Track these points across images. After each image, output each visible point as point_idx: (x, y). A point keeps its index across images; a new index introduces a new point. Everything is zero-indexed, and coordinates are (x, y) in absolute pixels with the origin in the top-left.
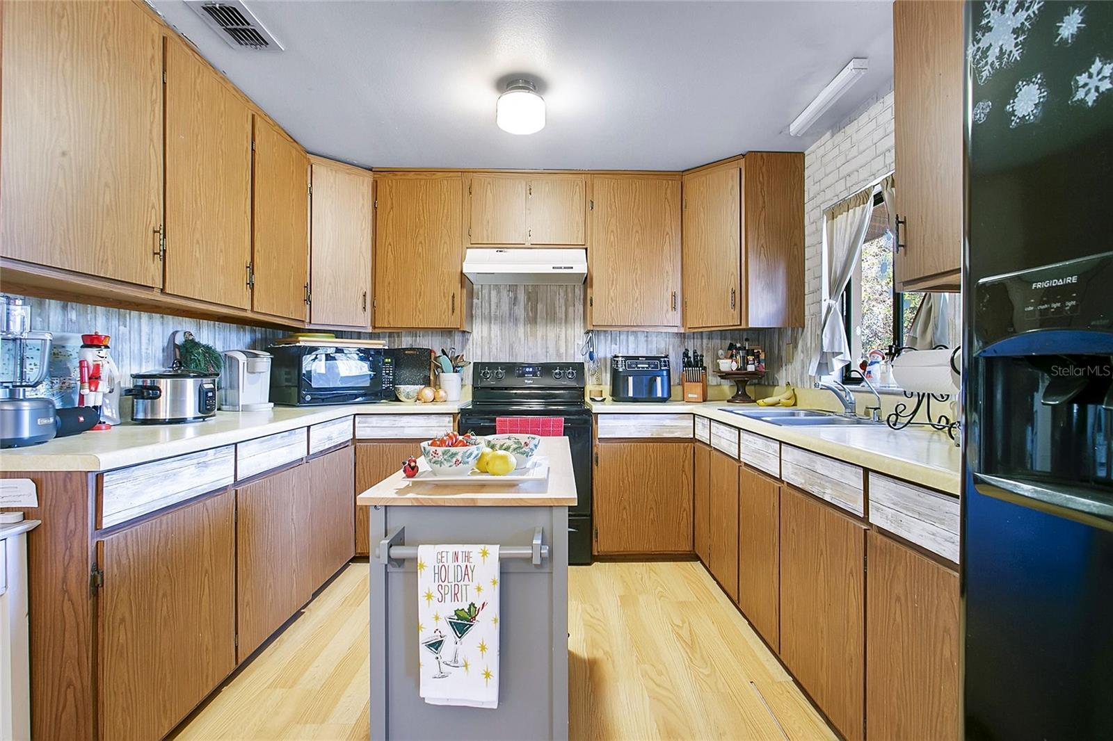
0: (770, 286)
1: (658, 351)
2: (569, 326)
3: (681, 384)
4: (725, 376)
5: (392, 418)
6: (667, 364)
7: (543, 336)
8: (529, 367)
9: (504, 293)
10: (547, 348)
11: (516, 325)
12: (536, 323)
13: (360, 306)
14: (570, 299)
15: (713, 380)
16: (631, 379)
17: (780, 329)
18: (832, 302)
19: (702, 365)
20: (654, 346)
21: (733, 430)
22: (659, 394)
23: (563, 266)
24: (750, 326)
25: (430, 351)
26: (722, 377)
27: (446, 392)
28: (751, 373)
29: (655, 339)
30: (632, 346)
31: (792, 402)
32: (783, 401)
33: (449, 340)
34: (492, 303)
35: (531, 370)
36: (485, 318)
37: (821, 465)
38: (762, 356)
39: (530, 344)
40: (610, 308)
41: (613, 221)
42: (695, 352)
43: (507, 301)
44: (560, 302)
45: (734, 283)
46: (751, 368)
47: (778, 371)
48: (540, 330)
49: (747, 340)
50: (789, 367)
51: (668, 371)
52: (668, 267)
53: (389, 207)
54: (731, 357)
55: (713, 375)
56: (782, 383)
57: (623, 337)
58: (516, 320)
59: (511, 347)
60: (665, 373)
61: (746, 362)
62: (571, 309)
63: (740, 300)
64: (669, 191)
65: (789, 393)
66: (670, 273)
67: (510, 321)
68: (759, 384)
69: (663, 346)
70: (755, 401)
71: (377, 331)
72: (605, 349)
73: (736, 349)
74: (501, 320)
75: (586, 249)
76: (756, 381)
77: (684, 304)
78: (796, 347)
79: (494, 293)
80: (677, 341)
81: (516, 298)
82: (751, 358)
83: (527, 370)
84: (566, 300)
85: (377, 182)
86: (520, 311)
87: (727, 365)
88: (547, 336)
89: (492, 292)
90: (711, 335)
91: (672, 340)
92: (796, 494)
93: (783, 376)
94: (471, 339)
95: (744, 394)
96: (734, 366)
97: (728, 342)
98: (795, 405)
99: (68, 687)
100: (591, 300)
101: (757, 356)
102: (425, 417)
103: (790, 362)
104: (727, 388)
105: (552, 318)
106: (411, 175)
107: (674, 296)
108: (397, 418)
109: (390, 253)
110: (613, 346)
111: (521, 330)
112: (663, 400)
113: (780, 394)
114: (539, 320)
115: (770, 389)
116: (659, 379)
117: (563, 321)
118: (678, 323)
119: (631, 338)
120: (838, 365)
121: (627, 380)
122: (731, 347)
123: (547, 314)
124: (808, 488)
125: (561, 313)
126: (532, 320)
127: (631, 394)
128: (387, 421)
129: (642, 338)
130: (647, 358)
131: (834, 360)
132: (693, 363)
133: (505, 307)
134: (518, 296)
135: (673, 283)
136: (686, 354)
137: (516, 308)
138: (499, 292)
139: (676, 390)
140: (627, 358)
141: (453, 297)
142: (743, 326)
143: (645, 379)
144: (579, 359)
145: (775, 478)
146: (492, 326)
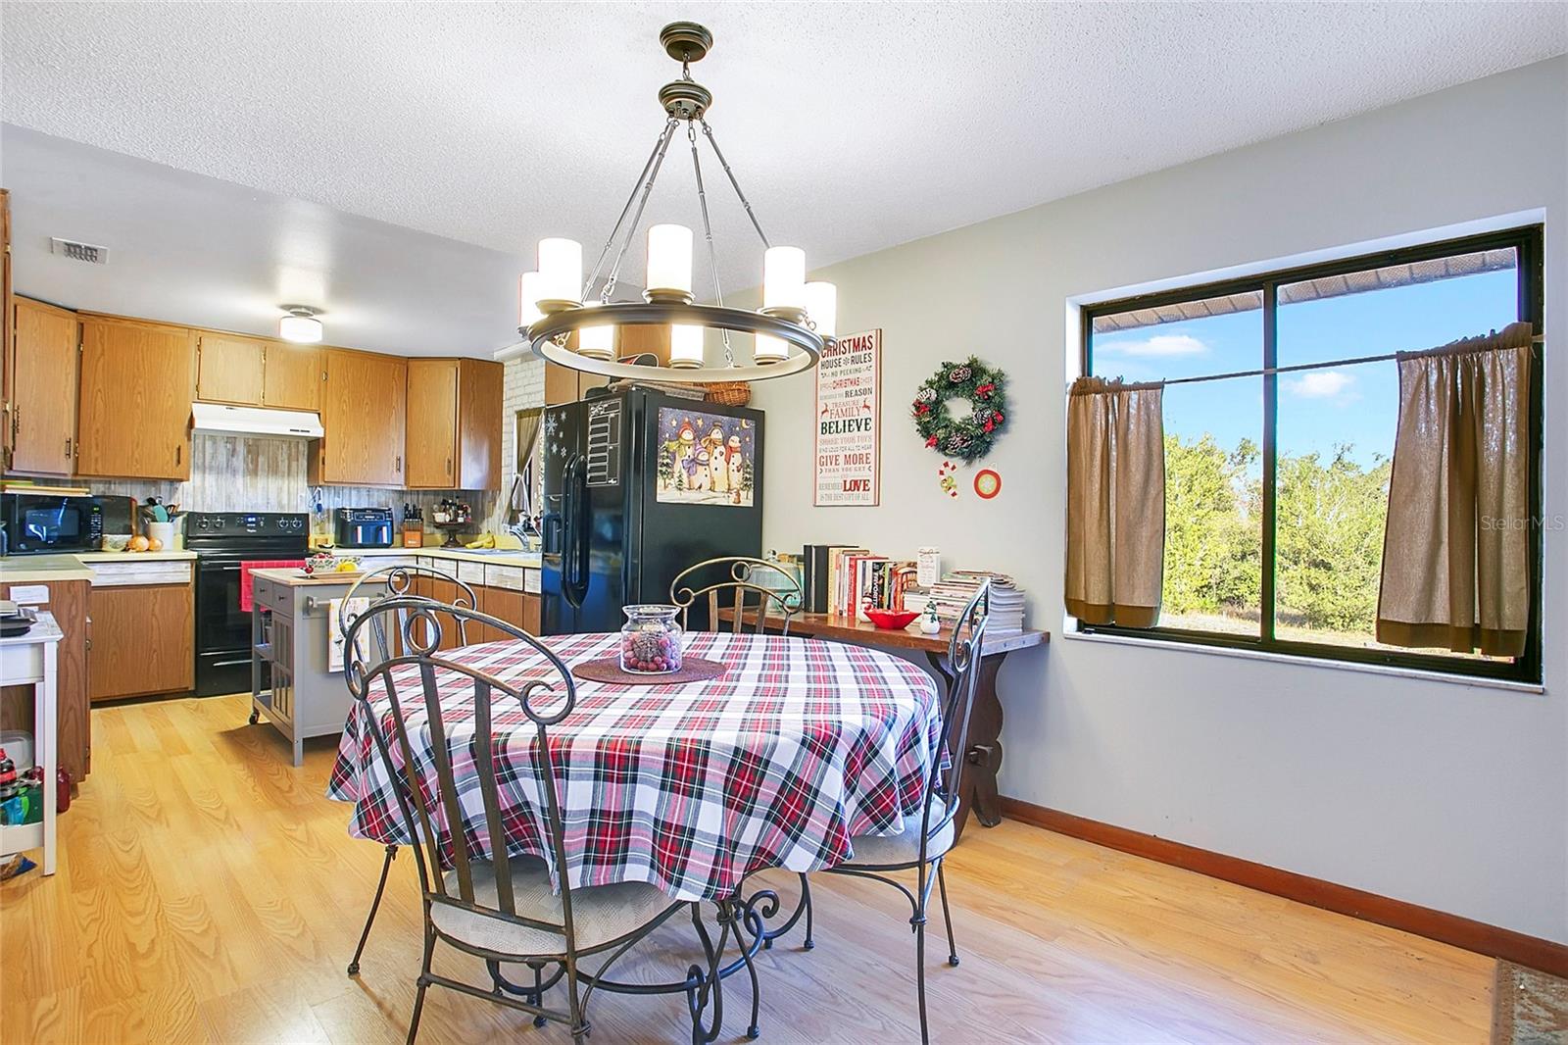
0: (477, 459)
1: (379, 504)
2: (291, 478)
3: (401, 532)
4: (439, 526)
5: (120, 565)
6: (390, 515)
7: (263, 488)
8: (252, 517)
9: (221, 445)
10: (268, 499)
11: (234, 475)
12: (256, 475)
13: (63, 452)
14: (293, 454)
15: (427, 530)
16: (360, 528)
17: (483, 491)
18: (519, 475)
19: (420, 517)
20: (375, 500)
21: (452, 562)
22: (385, 541)
23: (300, 429)
24: (462, 488)
25: (130, 500)
26: (437, 527)
27: (161, 541)
28: (461, 524)
29: (376, 494)
30: (354, 499)
31: (492, 545)
32: (485, 544)
33: (153, 489)
34: (207, 454)
35: (254, 519)
36: (198, 467)
37: (505, 571)
38: (469, 511)
39: (250, 494)
40: (341, 467)
41: (346, 392)
42: (414, 506)
43: (225, 453)
44: (283, 457)
45: (450, 454)
46: (461, 520)
47: (481, 522)
48: (261, 482)
49: (457, 497)
50: (490, 519)
51: (392, 522)
52: (394, 435)
53: (99, 351)
54: (444, 511)
55: (428, 526)
56: (484, 531)
57: (346, 491)
58: (234, 472)
59: (228, 498)
60: (389, 523)
61: (457, 515)
62: (294, 464)
63: (454, 467)
64: (396, 373)
65: (489, 539)
66: (396, 441)
67: (227, 472)
68: (466, 533)
69: (383, 499)
70: (464, 546)
71: (78, 478)
72: (330, 502)
73: (449, 504)
74: (219, 472)
75: (319, 414)
76: (463, 530)
77: (407, 467)
78: (495, 504)
79: (208, 444)
80: (396, 496)
81: (234, 450)
82: (461, 512)
83: (250, 520)
84: (290, 455)
85: (82, 324)
86: (239, 463)
87: (440, 517)
88: (268, 488)
89: (207, 442)
90: (425, 493)
91: (392, 495)
92: (495, 591)
93: (485, 526)
94: (180, 488)
95: (455, 540)
96: (448, 519)
97: (441, 499)
98: (494, 547)
99: (71, 709)
100: (324, 459)
101: (465, 511)
102: (160, 563)
103: (490, 516)
104: (439, 536)
105: (273, 470)
106: (128, 324)
107: (399, 459)
108: (126, 565)
109: (99, 400)
110: (337, 499)
111: (240, 481)
112: (387, 546)
113: (483, 539)
114: (259, 473)
115: (475, 536)
116: (385, 529)
117: (286, 474)
118: (402, 482)
119: (354, 492)
120: (522, 519)
121: (356, 529)
122: (445, 502)
123: (268, 467)
124: (499, 585)
125: (283, 466)
126: (253, 472)
127: (360, 541)
128: (113, 569)
129: (364, 493)
130: (373, 510)
131: (520, 515)
132: (413, 514)
133: (222, 458)
134: (238, 449)
135: (398, 449)
136: (406, 508)
137: (234, 459)
138: (214, 443)
139: (397, 538)
140: (355, 510)
141: (179, 449)
142: (456, 488)
143: (372, 528)
144: (302, 510)
145: (481, 586)
146: (207, 475)
